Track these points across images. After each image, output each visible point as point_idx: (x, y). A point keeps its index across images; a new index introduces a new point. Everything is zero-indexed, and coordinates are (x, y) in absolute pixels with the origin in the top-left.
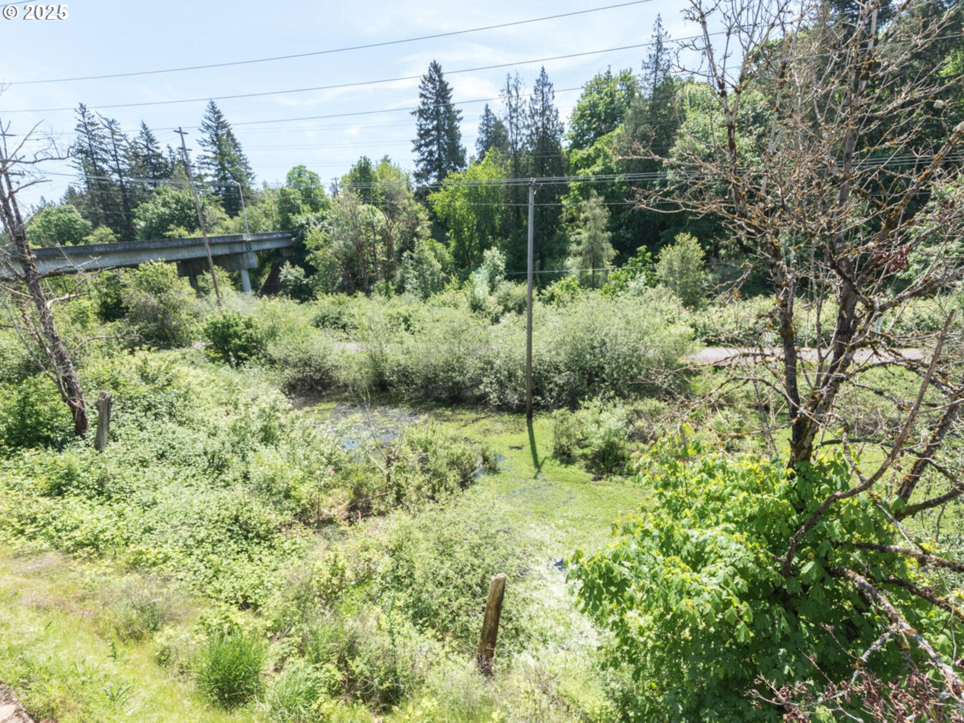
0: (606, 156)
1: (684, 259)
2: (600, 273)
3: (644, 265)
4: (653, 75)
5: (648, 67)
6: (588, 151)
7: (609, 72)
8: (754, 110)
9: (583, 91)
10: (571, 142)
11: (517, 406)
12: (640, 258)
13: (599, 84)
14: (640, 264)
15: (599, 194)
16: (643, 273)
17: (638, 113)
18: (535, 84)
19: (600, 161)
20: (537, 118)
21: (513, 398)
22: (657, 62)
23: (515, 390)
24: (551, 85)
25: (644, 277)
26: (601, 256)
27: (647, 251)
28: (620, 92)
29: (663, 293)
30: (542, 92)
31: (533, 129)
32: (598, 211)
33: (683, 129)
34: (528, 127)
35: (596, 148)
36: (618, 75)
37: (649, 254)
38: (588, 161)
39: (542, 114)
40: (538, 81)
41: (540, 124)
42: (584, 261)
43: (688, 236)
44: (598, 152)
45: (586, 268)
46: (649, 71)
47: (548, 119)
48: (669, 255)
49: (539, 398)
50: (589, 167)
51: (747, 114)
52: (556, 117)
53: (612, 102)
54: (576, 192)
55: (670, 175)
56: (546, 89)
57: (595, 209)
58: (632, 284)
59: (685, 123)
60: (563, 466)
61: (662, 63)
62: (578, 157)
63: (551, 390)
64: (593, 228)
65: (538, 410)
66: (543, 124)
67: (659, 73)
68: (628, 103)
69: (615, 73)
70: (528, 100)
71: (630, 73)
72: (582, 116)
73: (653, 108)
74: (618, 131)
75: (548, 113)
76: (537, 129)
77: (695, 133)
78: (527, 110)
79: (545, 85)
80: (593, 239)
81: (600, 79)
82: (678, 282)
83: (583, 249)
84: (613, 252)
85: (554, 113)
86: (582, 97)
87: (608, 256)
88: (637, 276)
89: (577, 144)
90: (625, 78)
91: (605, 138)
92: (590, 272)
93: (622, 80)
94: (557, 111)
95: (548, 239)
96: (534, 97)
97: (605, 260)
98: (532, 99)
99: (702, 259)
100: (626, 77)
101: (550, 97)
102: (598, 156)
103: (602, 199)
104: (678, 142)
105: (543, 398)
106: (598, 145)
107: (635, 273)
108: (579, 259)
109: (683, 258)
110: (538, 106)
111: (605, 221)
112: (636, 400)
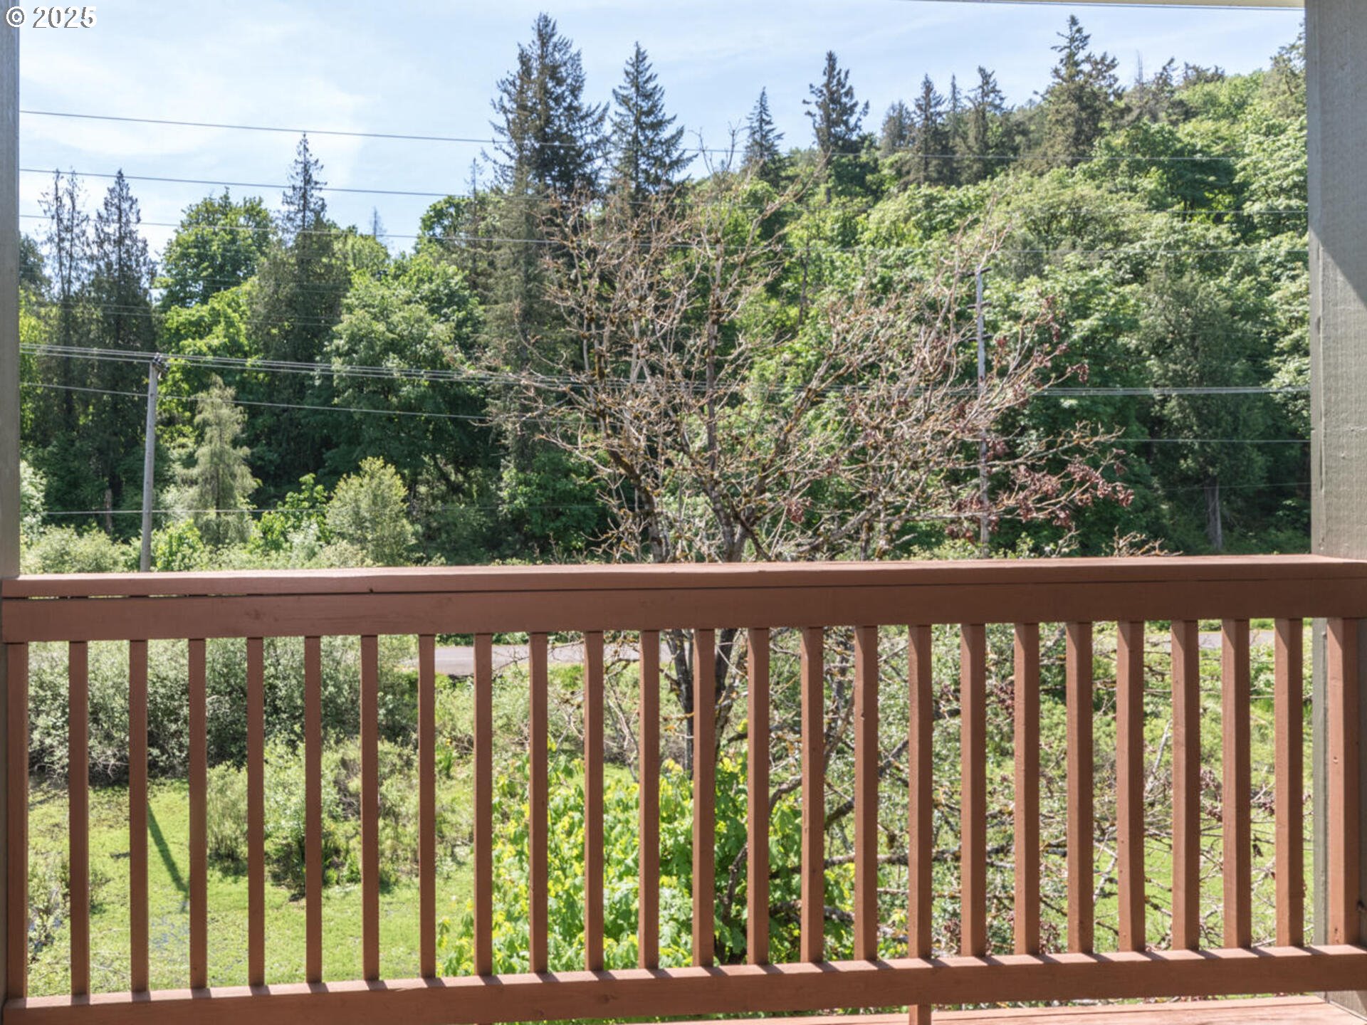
0: (230, 324)
1: (379, 500)
2: (230, 518)
3: (312, 507)
4: (300, 215)
5: (292, 203)
6: (196, 311)
7: (226, 197)
8: (447, 285)
9: (184, 217)
10: (165, 292)
11: (116, 770)
12: (306, 494)
13: (209, 213)
14: (306, 504)
15: (228, 384)
16: (313, 520)
17: (277, 264)
18: (106, 194)
19: (219, 329)
20: (108, 247)
21: (103, 754)
22: (304, 196)
23: (109, 737)
24: (133, 202)
25: (315, 526)
26: (232, 488)
27: (317, 482)
28: (246, 230)
29: (347, 554)
30: (119, 208)
31: (102, 263)
32: (225, 412)
33: (350, 299)
34: (91, 259)
35: (213, 309)
36: (241, 203)
37: (320, 487)
38: (200, 328)
39: (119, 242)
40: (111, 191)
41: (114, 257)
42: (202, 495)
43: (380, 462)
44: (216, 315)
45: (206, 507)
46: (292, 208)
47: (127, 251)
48: (351, 490)
49: (156, 752)
50: (201, 338)
51: (437, 291)
52: (144, 250)
53: (233, 241)
54: (178, 375)
55: (337, 364)
56: (125, 206)
57: (220, 407)
58: (297, 538)
59: (352, 291)
60: (230, 879)
61: (313, 200)
62: (181, 319)
63: (178, 734)
64: (216, 439)
65: (155, 777)
66: (120, 258)
67: (308, 214)
68: (259, 248)
69: (237, 199)
70: (94, 216)
71: (259, 204)
72: (185, 256)
73: (303, 262)
74: (246, 287)
75: (128, 242)
76: (109, 265)
77: (369, 306)
78: (91, 234)
79: (121, 198)
80: (217, 457)
81: (212, 205)
82: (370, 537)
83: (202, 474)
84: (251, 483)
85: (140, 245)
86: (183, 226)
87: (244, 489)
88: (304, 524)
89: (176, 298)
90: (254, 211)
91: (227, 294)
92: (212, 513)
93: (247, 211)
94: (145, 242)
95: (127, 454)
96: (104, 213)
97: (237, 493)
98: (100, 217)
99: (404, 501)
100: (253, 209)
101: (133, 218)
102: (217, 323)
103: (231, 391)
104: (346, 317)
105: (163, 751)
106: (214, 303)
107: (300, 520)
108: (193, 492)
109: (375, 496)
110: (112, 229)
111: (238, 428)
112: (338, 742)
